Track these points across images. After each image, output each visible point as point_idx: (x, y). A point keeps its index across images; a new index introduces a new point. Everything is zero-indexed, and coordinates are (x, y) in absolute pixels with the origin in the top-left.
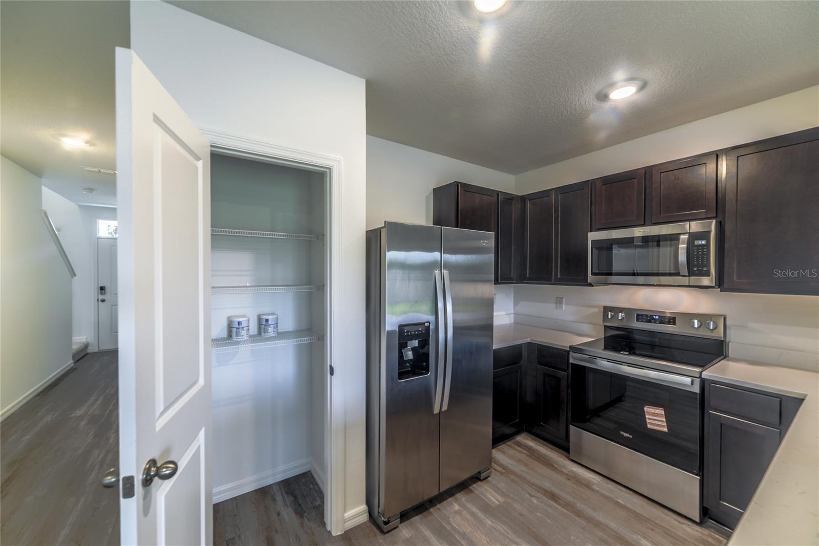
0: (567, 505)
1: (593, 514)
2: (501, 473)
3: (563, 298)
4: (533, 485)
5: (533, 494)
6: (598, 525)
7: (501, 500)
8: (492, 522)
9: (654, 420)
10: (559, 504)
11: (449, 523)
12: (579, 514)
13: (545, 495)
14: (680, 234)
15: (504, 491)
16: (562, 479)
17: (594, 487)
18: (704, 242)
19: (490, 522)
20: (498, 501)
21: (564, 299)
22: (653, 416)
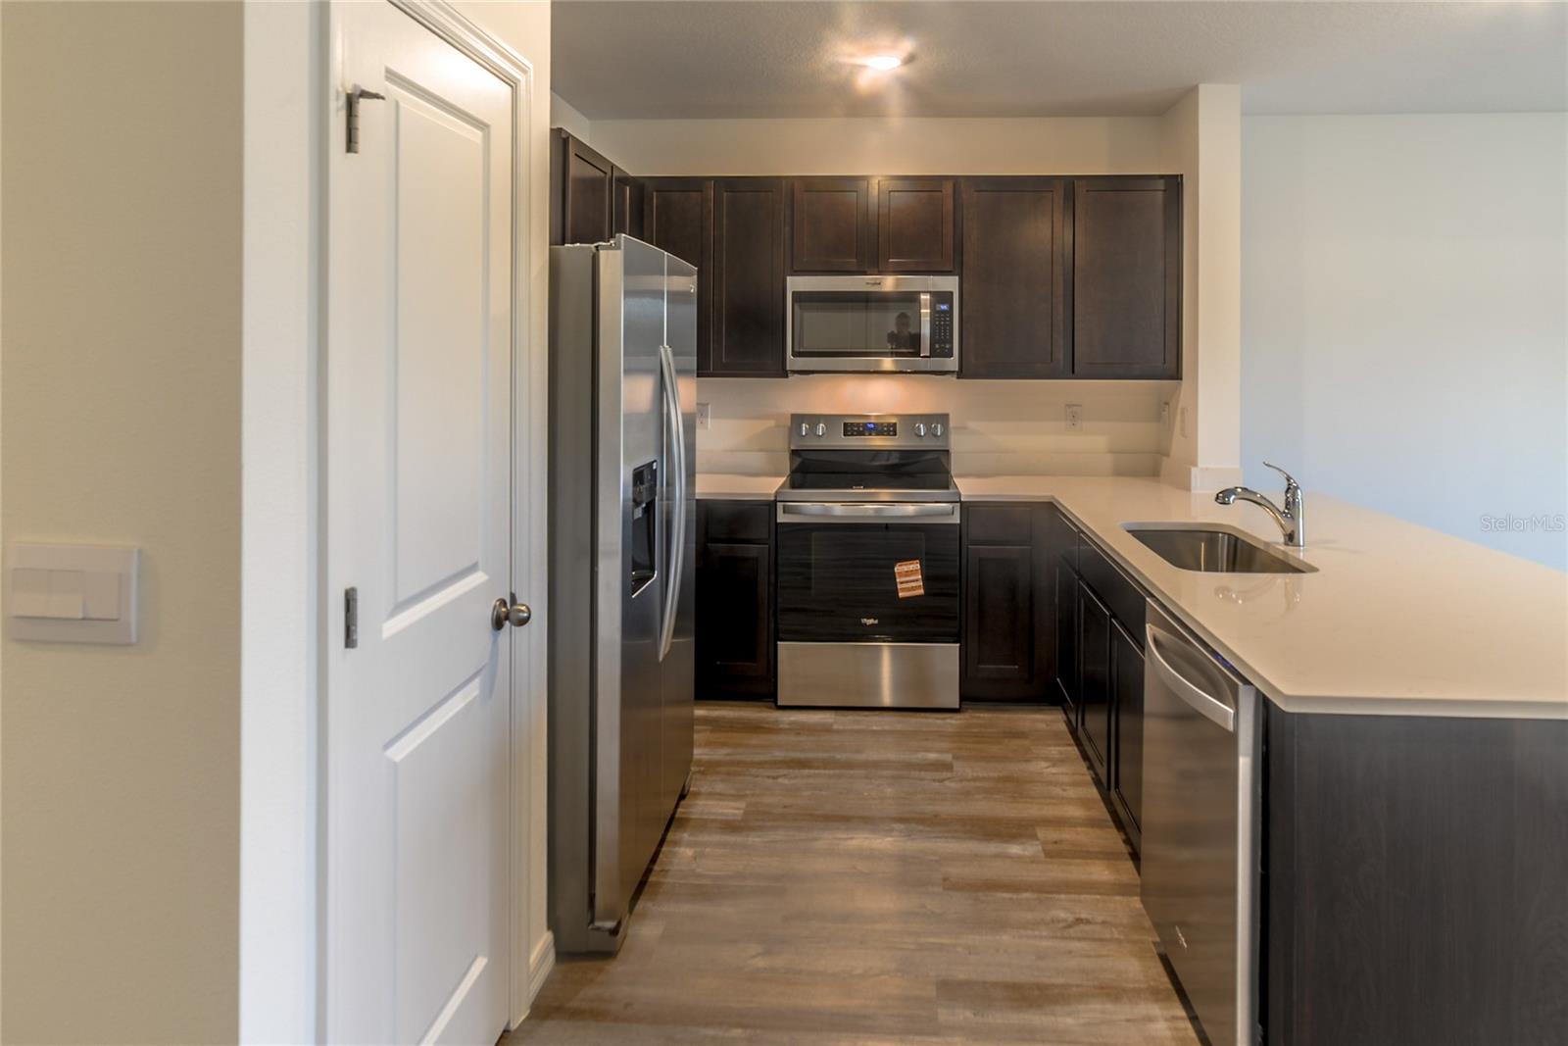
0: (826, 764)
1: (862, 757)
2: (703, 773)
3: (707, 404)
4: (761, 764)
5: (775, 774)
6: (877, 765)
7: (742, 804)
8: (759, 837)
9: (907, 582)
10: (818, 768)
11: (700, 876)
12: (849, 765)
13: (789, 767)
14: (919, 293)
15: (732, 792)
16: (792, 738)
17: (835, 727)
18: (944, 307)
19: (757, 839)
20: (738, 809)
21: (710, 407)
22: (906, 576)
